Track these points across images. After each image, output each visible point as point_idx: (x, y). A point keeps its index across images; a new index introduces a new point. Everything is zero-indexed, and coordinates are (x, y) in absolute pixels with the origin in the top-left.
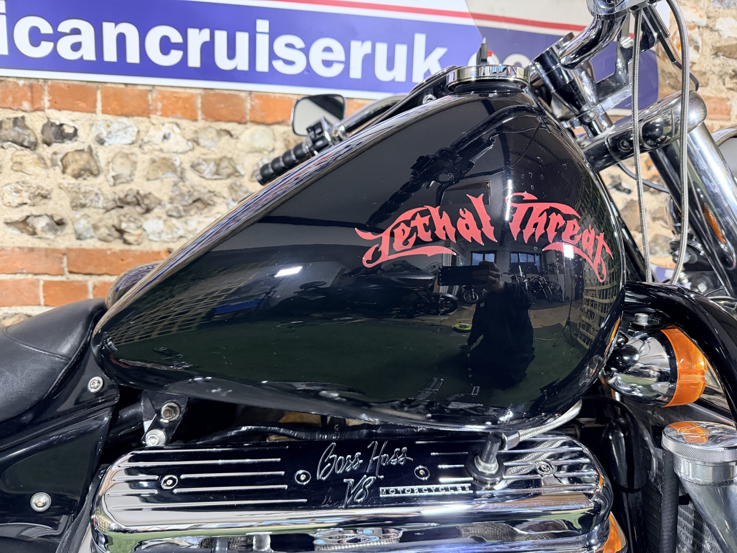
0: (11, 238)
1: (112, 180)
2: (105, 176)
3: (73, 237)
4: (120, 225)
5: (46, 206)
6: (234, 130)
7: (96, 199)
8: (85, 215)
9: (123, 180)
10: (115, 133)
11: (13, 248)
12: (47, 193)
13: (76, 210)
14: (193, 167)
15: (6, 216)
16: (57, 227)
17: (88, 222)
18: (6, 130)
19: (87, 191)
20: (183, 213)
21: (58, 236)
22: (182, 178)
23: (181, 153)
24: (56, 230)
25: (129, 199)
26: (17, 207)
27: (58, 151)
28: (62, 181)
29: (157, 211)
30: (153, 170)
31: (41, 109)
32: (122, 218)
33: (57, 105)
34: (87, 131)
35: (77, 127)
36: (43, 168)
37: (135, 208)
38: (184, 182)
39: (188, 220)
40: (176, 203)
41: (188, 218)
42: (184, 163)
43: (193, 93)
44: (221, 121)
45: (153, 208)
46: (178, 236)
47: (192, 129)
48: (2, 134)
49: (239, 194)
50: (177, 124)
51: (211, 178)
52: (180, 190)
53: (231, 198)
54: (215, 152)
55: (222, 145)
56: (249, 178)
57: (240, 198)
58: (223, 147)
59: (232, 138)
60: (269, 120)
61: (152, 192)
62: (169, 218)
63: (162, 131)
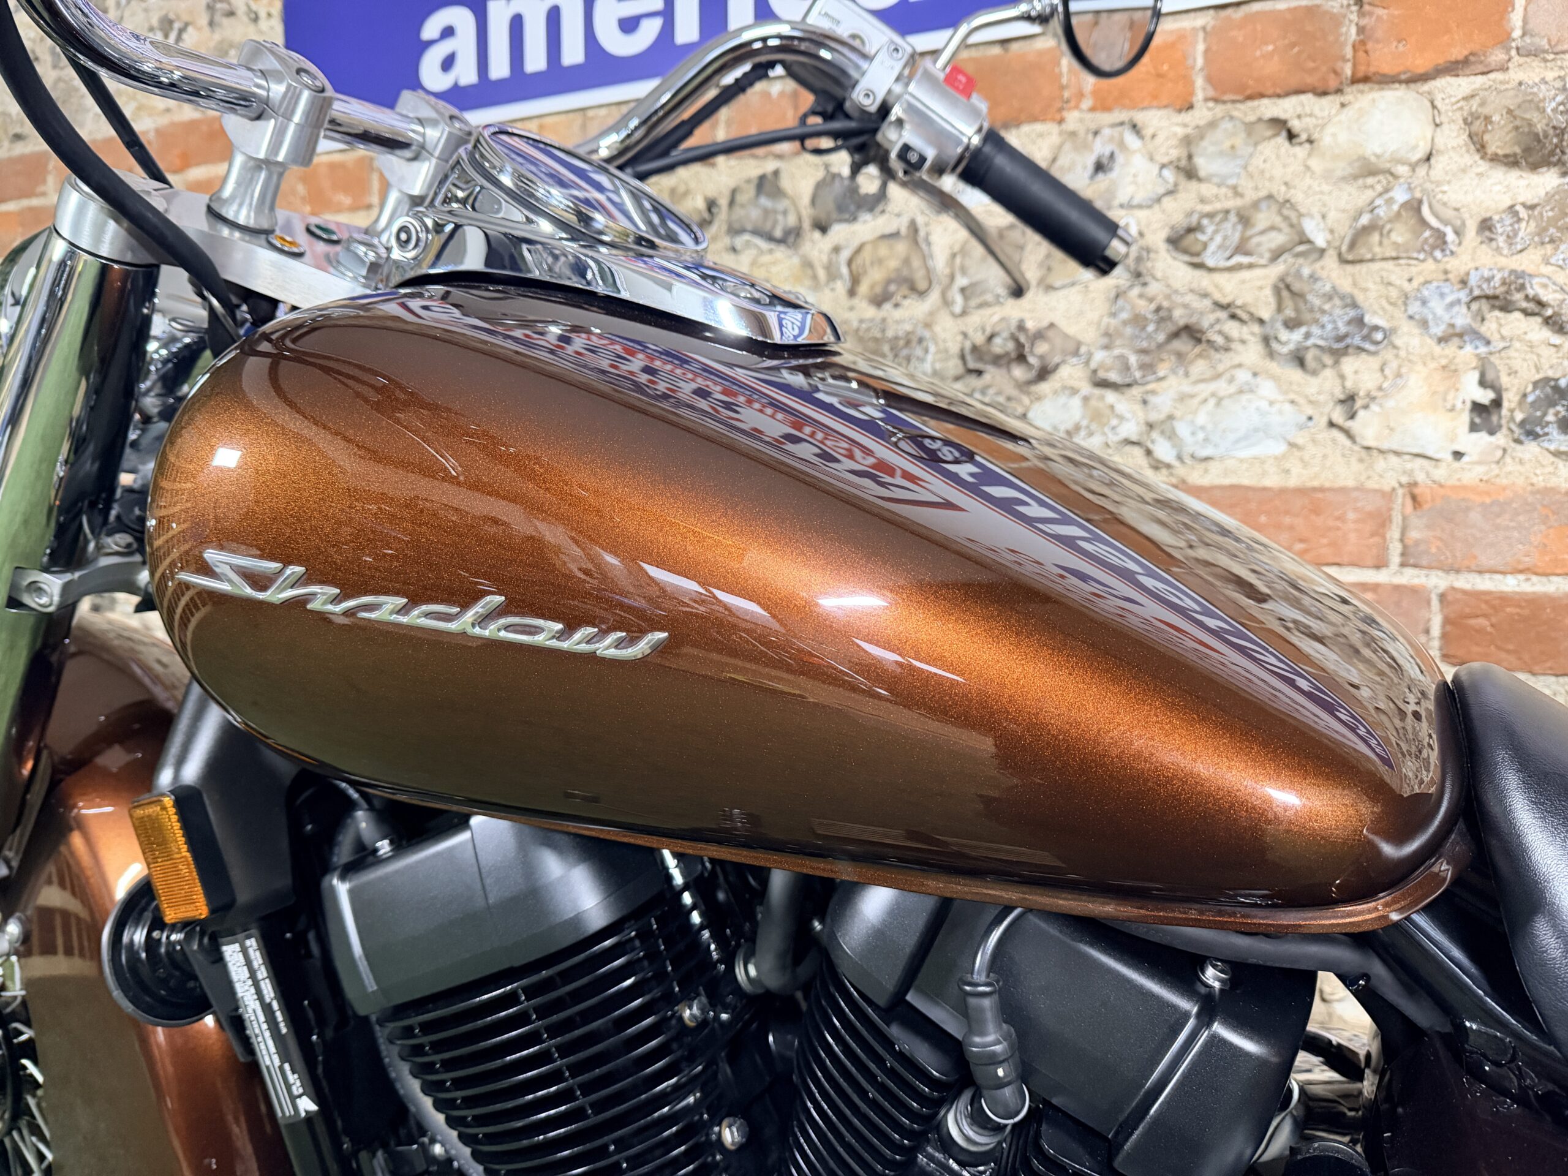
1: (959, 300)
2: (943, 292)
18: (742, 206)
19: (901, 334)
25: (1001, 345)
27: (843, 243)
37: (1009, 371)
38: (1145, 284)
39: (1147, 392)
40: (1123, 346)
41: (1150, 387)
42: (1145, 231)
43: (1185, 29)
44: (1262, 96)
45: (1057, 366)
46: (1116, 439)
47: (1175, 134)
48: (735, 217)
49: (1306, 302)
50: (1134, 126)
51: (1223, 264)
52: (1133, 307)
53: (1280, 318)
54: (1240, 190)
55: (1262, 166)
56: (1340, 255)
57: (1307, 316)
58: (1262, 172)
59: (1295, 141)
60: (1418, 62)
61: (1056, 322)
62: (1098, 391)
63: (1092, 150)
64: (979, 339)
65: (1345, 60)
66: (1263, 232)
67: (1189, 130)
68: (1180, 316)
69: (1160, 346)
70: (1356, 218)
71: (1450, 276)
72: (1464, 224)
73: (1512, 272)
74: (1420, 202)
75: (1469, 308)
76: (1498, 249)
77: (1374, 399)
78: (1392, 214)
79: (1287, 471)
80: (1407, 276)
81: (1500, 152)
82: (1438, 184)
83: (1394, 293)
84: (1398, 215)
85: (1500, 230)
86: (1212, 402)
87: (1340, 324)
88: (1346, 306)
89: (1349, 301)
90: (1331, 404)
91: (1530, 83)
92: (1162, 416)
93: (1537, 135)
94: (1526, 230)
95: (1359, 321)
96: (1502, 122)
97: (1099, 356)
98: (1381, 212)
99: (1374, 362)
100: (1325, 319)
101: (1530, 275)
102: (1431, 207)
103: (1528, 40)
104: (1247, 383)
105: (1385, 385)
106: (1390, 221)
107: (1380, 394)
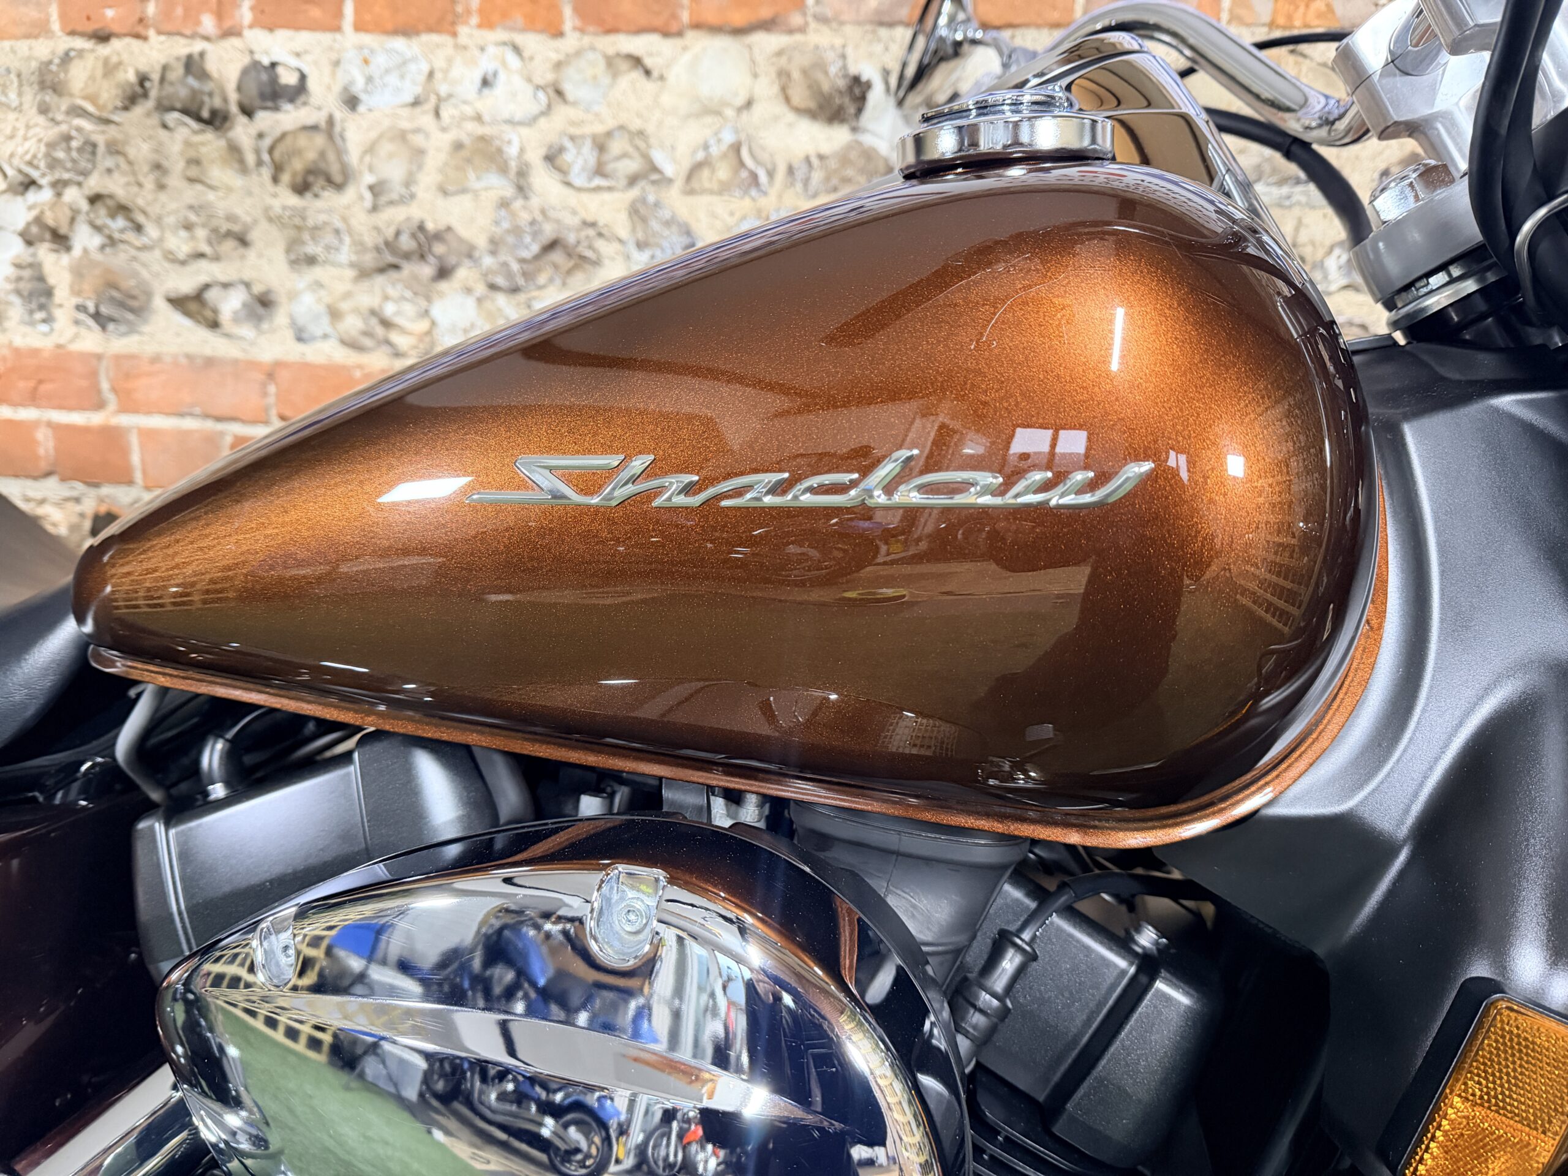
0: (178, 335)
3: (289, 335)
4: (384, 309)
5: (241, 261)
6: (651, 55)
7: (336, 242)
8: (314, 282)
9: (394, 196)
10: (381, 77)
11: (177, 357)
12: (243, 230)
13: (296, 272)
14: (551, 158)
15: (171, 285)
16: (260, 310)
17: (319, 300)
20: (521, 281)
21: (263, 332)
22: (522, 189)
23: (520, 123)
24: (260, 319)
28: (271, 201)
29: (463, 274)
30: (457, 168)
31: (237, 32)
32: (389, 290)
33: (267, 19)
34: (326, 80)
35: (306, 70)
36: (237, 171)
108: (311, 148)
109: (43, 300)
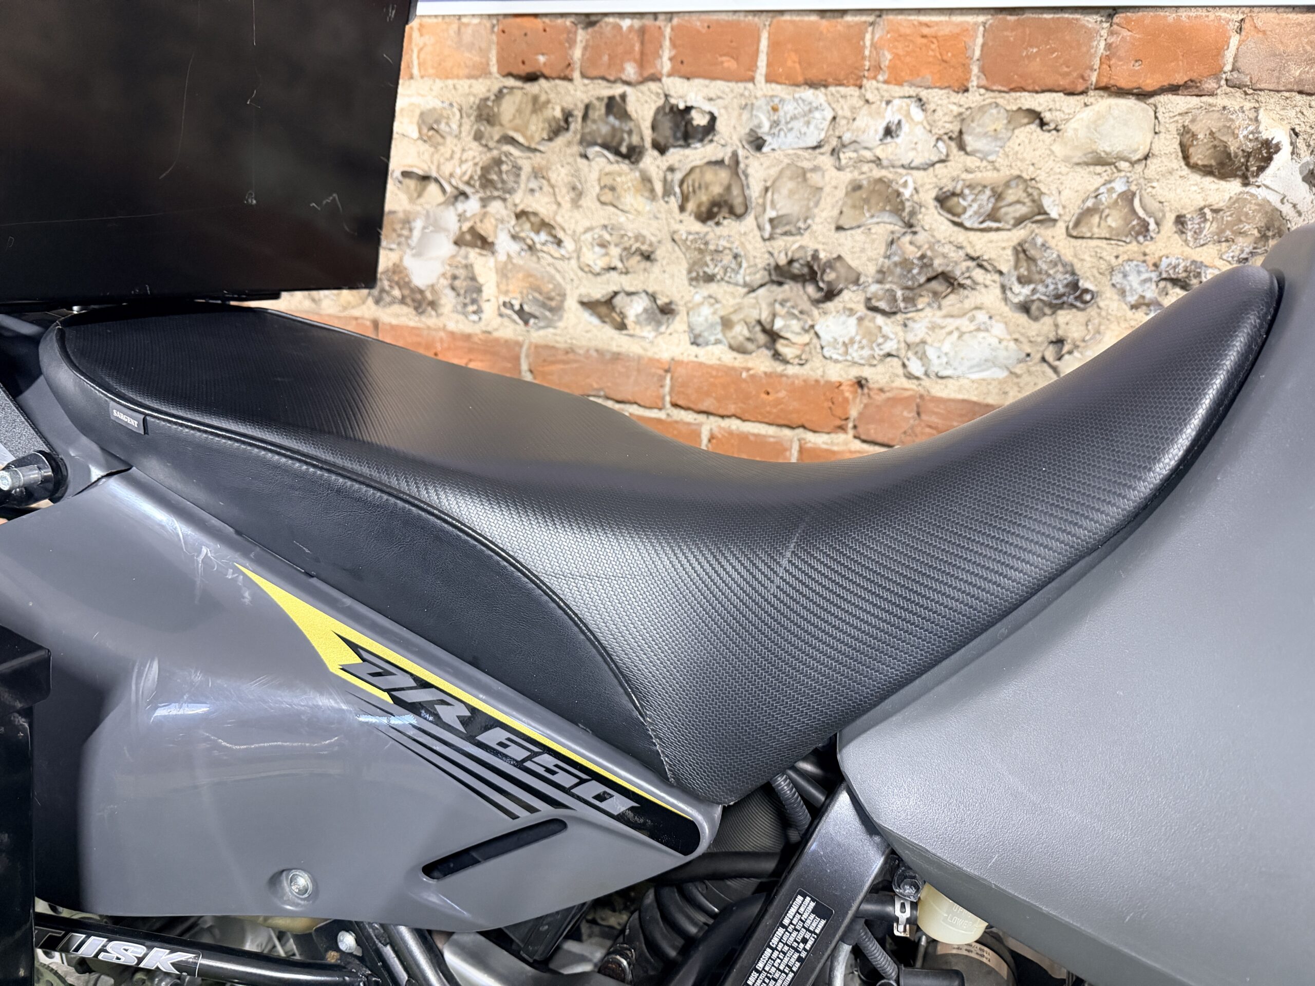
0: (587, 332)
1: (768, 227)
2: (756, 218)
3: (686, 339)
4: (773, 322)
5: (646, 274)
7: (734, 265)
8: (710, 297)
9: (789, 228)
10: (787, 123)
11: (588, 351)
12: (650, 249)
13: (695, 287)
14: (942, 199)
15: (583, 290)
16: (659, 316)
17: (715, 313)
18: (594, 121)
19: (721, 248)
20: (901, 305)
21: (661, 333)
22: (911, 226)
23: (919, 168)
24: (659, 323)
25: (796, 268)
26: (598, 274)
27: (676, 165)
28: (676, 226)
29: (846, 295)
30: (854, 207)
31: (656, 78)
32: (777, 306)
33: (684, 69)
34: (733, 122)
35: (716, 113)
36: (647, 198)
37: (804, 287)
38: (915, 233)
39: (908, 319)
40: (891, 282)
41: (909, 315)
42: (920, 190)
43: (968, 23)
44: (1023, 90)
45: (840, 291)
46: (882, 353)
47: (951, 111)
48: (587, 130)
49: (1036, 265)
50: (920, 100)
51: (976, 226)
52: (904, 253)
53: (1015, 273)
54: (997, 165)
55: (1017, 148)
56: (1067, 228)
57: (1037, 277)
58: (1017, 153)
59: (1045, 128)
60: (1148, 81)
61: (843, 255)
62: (870, 313)
63: (884, 117)
64: (782, 261)
65: (1092, 69)
66: (1010, 205)
67: (962, 110)
68: (939, 265)
69: (920, 285)
70: (1084, 202)
71: (1147, 258)
72: (1164, 216)
73: (1194, 262)
74: (1134, 194)
75: (1157, 285)
76: (1186, 241)
77: (1077, 347)
78: (1112, 201)
79: (1006, 393)
80: (1115, 254)
81: (1200, 163)
82: (1150, 180)
83: (1104, 266)
84: (1116, 202)
85: (1190, 227)
86: (956, 334)
87: (1060, 286)
88: (1066, 273)
89: (1069, 269)
90: (1046, 344)
91: (1232, 109)
92: (917, 340)
93: (1229, 154)
94: (1209, 228)
95: (1074, 286)
96: (1205, 141)
97: (874, 288)
98: (1103, 198)
99: (1081, 316)
100: (1049, 281)
101: (1206, 266)
102: (1141, 200)
103: (1235, 74)
104: (984, 323)
105: (1087, 338)
106: (1109, 207)
107: (1082, 344)
108: (717, 182)
109: (475, 296)
